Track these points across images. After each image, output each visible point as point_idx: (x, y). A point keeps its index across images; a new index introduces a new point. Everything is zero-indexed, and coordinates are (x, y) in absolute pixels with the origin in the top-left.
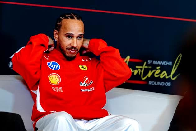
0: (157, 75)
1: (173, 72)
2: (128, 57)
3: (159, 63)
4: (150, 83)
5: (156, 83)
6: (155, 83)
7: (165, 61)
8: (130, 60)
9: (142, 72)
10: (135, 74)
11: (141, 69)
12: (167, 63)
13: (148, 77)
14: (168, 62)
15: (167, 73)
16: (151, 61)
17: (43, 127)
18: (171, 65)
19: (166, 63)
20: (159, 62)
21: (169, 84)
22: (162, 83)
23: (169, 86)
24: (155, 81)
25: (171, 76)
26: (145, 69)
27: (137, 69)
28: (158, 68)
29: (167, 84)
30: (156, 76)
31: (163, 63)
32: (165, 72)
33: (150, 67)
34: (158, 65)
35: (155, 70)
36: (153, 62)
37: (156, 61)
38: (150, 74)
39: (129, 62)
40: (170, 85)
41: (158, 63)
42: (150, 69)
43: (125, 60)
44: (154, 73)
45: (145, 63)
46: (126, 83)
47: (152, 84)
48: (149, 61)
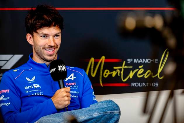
0: (140, 75)
1: (160, 70)
2: (103, 57)
3: (141, 61)
4: (133, 84)
5: (141, 85)
6: (139, 84)
7: (149, 58)
8: (105, 60)
9: (122, 72)
10: (114, 75)
11: (121, 70)
13: (129, 78)
15: (152, 71)
16: (131, 60)
20: (141, 59)
21: (156, 84)
23: (156, 86)
24: (139, 83)
25: (158, 74)
26: (124, 69)
27: (115, 70)
28: (140, 67)
29: (154, 85)
30: (139, 77)
32: (149, 71)
33: (131, 67)
34: (141, 64)
35: (137, 70)
36: (133, 60)
37: (138, 60)
38: (131, 75)
39: (105, 63)
40: (158, 85)
42: (131, 68)
43: (99, 61)
44: (137, 72)
45: (124, 62)
46: (104, 86)
47: (136, 86)
48: (128, 60)
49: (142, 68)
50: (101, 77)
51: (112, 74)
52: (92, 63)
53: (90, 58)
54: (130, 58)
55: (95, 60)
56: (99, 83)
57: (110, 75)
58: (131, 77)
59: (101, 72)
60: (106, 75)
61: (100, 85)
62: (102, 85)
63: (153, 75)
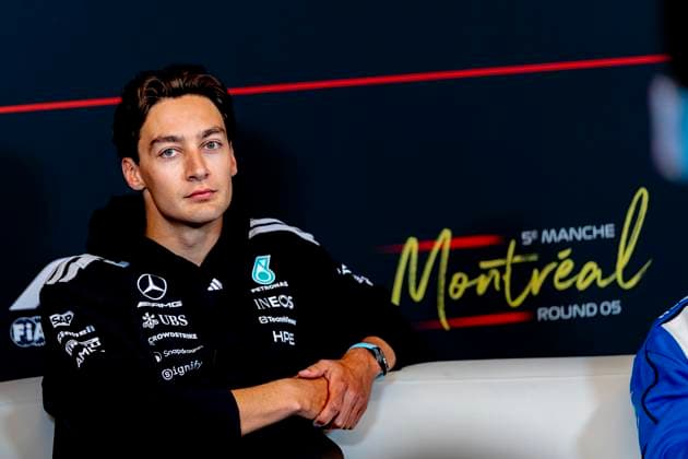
0: (562, 280)
1: (623, 259)
2: (446, 235)
3: (563, 235)
4: (544, 313)
5: (566, 312)
6: (560, 312)
7: (588, 224)
8: (452, 243)
9: (507, 278)
10: (481, 290)
11: (502, 270)
12: (595, 232)
13: (530, 293)
14: (598, 228)
15: (600, 266)
16: (534, 234)
18: (612, 236)
19: (589, 233)
20: (563, 231)
21: (614, 307)
22: (589, 305)
23: (614, 313)
24: (560, 306)
25: (619, 274)
26: (514, 266)
27: (486, 272)
28: (562, 255)
29: (606, 308)
30: (561, 286)
31: (581, 234)
32: (591, 265)
33: (534, 258)
34: (563, 245)
35: (554, 265)
36: (540, 235)
37: (553, 232)
38: (536, 283)
39: (452, 251)
40: (619, 310)
41: (560, 237)
42: (533, 262)
43: (432, 245)
44: (552, 274)
45: (512, 245)
46: (452, 329)
47: (552, 317)
48: (524, 235)
49: (568, 257)
50: (441, 299)
51: (474, 287)
52: (410, 254)
53: (404, 242)
54: (531, 229)
55: (420, 247)
56: (438, 319)
57: (471, 290)
58: (536, 291)
59: (442, 282)
60: (456, 290)
61: (441, 324)
62: (446, 326)
63: (603, 277)
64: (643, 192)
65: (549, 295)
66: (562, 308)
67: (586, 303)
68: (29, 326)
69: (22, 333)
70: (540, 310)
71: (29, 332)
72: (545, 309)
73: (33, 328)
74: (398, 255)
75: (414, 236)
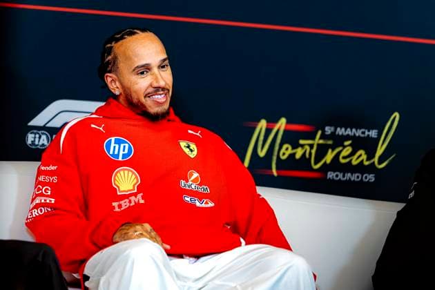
0: (344, 158)
1: (380, 151)
2: (283, 121)
3: (349, 132)
4: (331, 175)
5: (344, 176)
6: (340, 176)
7: (363, 128)
8: (286, 127)
9: (313, 151)
10: (298, 156)
11: (311, 146)
12: (367, 133)
13: (325, 162)
14: (369, 131)
15: (366, 153)
16: (333, 129)
17: (102, 273)
19: (363, 133)
20: (349, 129)
21: (371, 178)
22: (356, 175)
23: (370, 181)
24: (341, 172)
25: (376, 160)
26: (318, 145)
27: (302, 146)
28: (347, 143)
29: (366, 178)
30: (343, 161)
31: (359, 133)
32: (361, 152)
33: (330, 142)
34: (347, 138)
35: (340, 148)
36: (336, 130)
37: (343, 129)
38: (329, 157)
39: (285, 131)
40: (373, 180)
41: (347, 133)
42: (330, 145)
43: (274, 126)
44: (339, 153)
45: (319, 133)
46: (278, 176)
47: (335, 178)
48: (327, 128)
49: (350, 145)
50: (275, 158)
51: (294, 154)
52: (261, 129)
53: (259, 121)
54: (330, 125)
55: (267, 126)
56: (271, 168)
57: (292, 156)
58: (328, 162)
60: (284, 154)
61: (272, 172)
62: (275, 174)
63: (368, 160)
64: (397, 115)
65: (335, 165)
66: (342, 174)
67: (355, 173)
68: (37, 136)
69: (33, 139)
70: (329, 173)
71: (37, 140)
72: (332, 173)
73: (40, 137)
74: (254, 128)
75: (265, 118)
